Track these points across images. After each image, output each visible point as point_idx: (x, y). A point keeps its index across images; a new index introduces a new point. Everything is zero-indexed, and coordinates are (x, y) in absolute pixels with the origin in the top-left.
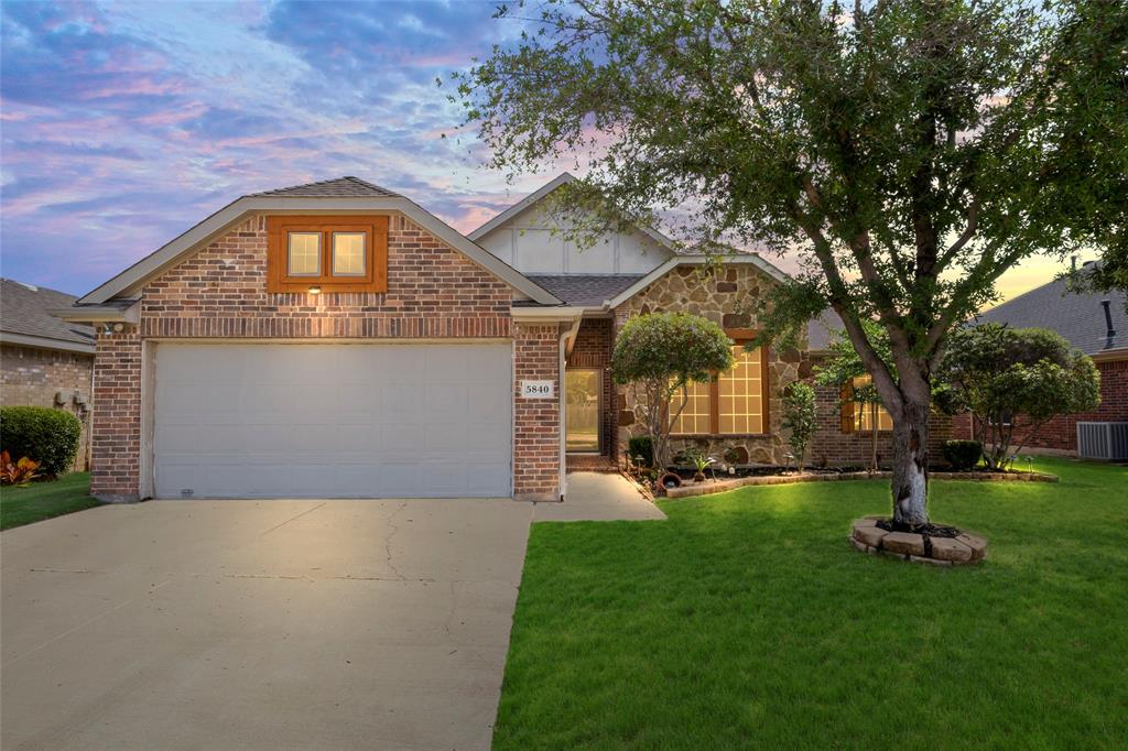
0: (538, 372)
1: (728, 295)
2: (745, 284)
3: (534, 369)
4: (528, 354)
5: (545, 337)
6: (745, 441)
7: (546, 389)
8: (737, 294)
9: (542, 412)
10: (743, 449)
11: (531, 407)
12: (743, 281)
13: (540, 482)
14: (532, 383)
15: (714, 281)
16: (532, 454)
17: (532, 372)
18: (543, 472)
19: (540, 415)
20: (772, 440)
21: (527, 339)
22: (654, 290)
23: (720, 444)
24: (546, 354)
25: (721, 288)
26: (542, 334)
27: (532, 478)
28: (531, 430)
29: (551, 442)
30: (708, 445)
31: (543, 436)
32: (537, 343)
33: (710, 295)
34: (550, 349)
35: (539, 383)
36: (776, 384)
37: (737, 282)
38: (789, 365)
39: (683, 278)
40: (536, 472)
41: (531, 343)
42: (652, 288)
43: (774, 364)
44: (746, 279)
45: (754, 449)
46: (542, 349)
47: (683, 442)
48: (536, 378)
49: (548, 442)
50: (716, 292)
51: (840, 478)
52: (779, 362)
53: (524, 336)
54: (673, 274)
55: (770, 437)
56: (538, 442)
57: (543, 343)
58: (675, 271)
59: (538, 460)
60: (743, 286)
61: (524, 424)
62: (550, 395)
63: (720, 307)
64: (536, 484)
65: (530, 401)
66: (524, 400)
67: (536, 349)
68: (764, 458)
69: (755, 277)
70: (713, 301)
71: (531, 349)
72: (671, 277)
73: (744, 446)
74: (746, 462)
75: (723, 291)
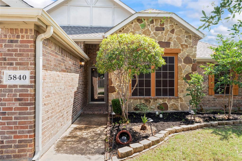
0: (17, 64)
1: (160, 32)
2: (168, 28)
3: (14, 62)
4: (9, 50)
5: (23, 37)
6: (167, 100)
7: (25, 77)
8: (164, 32)
9: (20, 95)
10: (166, 103)
11: (11, 91)
12: (168, 26)
13: (17, 150)
14: (12, 73)
15: (154, 26)
16: (11, 128)
17: (11, 64)
18: (20, 142)
19: (18, 97)
20: (179, 100)
21: (8, 38)
22: (126, 30)
23: (156, 101)
24: (24, 51)
25: (157, 29)
26: (20, 34)
27: (11, 147)
28: (11, 109)
29: (27, 118)
30: (150, 102)
31: (20, 114)
32: (16, 42)
33: (152, 33)
34: (28, 46)
35: (18, 73)
36: (182, 74)
37: (164, 26)
38: (187, 65)
39: (139, 24)
40: (14, 142)
41: (12, 41)
42: (125, 29)
43: (180, 65)
44: (169, 25)
45: (171, 103)
46: (21, 46)
47: (139, 100)
48: (15, 69)
49: (24, 118)
50: (155, 31)
51: (219, 124)
52: (183, 64)
53: (6, 36)
54: (135, 22)
55: (178, 98)
56: (16, 118)
57: (22, 42)
58: (136, 21)
59: (15, 132)
60: (167, 29)
61: (5, 105)
62: (27, 82)
63: (157, 38)
64: (14, 152)
65: (10, 86)
66: (5, 86)
67: (16, 46)
68: (175, 108)
69: (173, 24)
70: (153, 35)
71: (11, 46)
72: (134, 23)
73: (166, 102)
74: (167, 109)
75: (158, 31)
